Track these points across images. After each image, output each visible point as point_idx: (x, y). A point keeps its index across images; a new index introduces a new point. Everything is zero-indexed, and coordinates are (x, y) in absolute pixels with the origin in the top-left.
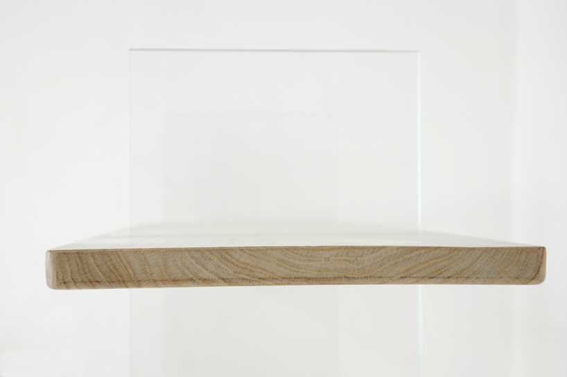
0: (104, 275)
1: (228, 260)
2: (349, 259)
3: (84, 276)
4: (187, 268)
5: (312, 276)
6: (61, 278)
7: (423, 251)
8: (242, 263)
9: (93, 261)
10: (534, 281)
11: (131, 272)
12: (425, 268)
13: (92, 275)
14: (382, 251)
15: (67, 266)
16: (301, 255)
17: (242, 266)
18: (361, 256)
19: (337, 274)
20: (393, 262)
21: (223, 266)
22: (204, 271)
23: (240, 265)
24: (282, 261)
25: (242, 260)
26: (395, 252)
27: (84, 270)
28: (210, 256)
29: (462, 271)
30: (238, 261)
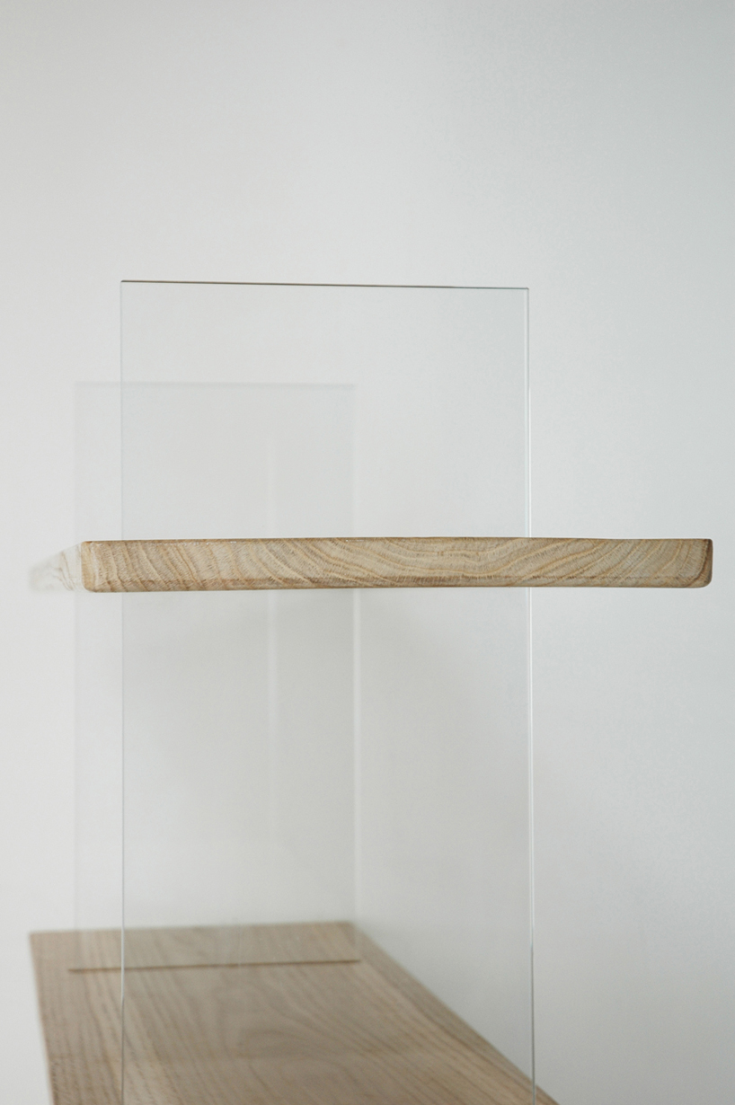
0: (159, 572)
1: (316, 555)
2: (468, 553)
3: (134, 574)
4: (265, 564)
5: (422, 575)
6: (104, 576)
7: (559, 544)
8: (334, 558)
9: (144, 554)
10: (698, 582)
11: (193, 569)
12: (563, 566)
13: (143, 573)
14: (510, 544)
15: (112, 561)
16: (408, 548)
17: (334, 561)
18: (484, 550)
19: (453, 573)
20: (522, 558)
21: (310, 561)
22: (285, 568)
23: (330, 560)
24: (384, 556)
25: (334, 554)
26: (525, 545)
27: (133, 566)
28: (293, 549)
29: (609, 569)
30: (329, 556)
